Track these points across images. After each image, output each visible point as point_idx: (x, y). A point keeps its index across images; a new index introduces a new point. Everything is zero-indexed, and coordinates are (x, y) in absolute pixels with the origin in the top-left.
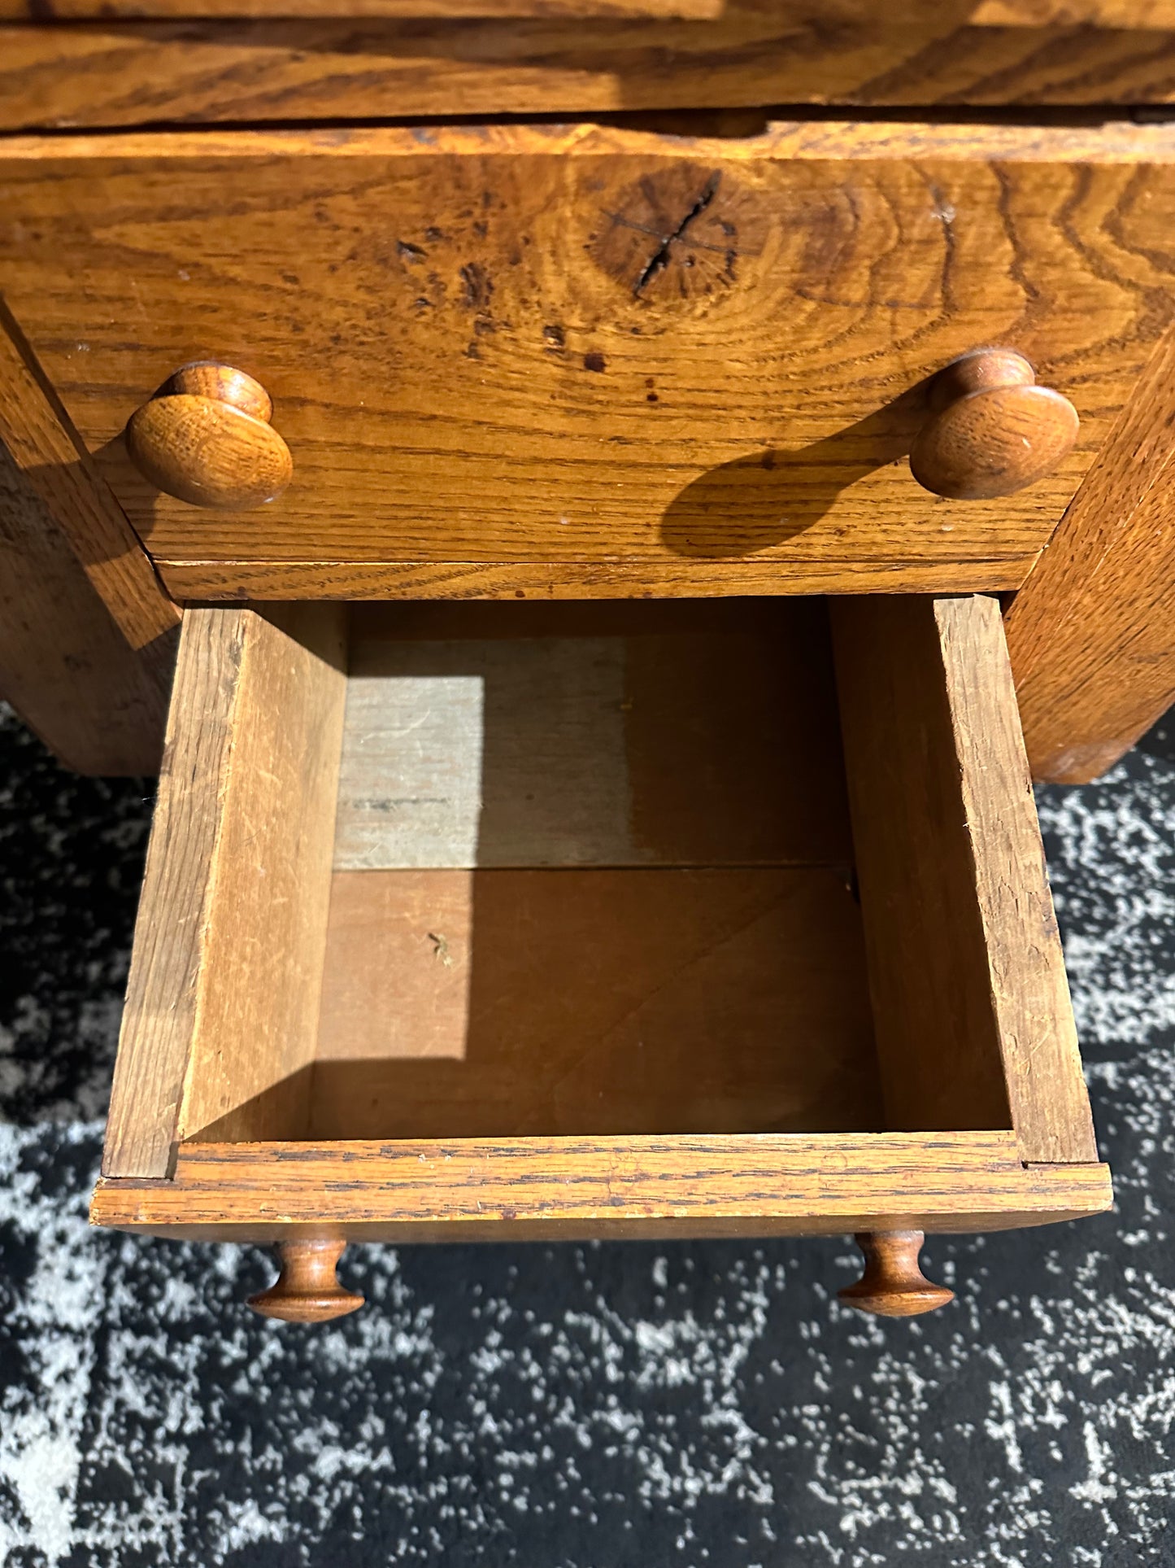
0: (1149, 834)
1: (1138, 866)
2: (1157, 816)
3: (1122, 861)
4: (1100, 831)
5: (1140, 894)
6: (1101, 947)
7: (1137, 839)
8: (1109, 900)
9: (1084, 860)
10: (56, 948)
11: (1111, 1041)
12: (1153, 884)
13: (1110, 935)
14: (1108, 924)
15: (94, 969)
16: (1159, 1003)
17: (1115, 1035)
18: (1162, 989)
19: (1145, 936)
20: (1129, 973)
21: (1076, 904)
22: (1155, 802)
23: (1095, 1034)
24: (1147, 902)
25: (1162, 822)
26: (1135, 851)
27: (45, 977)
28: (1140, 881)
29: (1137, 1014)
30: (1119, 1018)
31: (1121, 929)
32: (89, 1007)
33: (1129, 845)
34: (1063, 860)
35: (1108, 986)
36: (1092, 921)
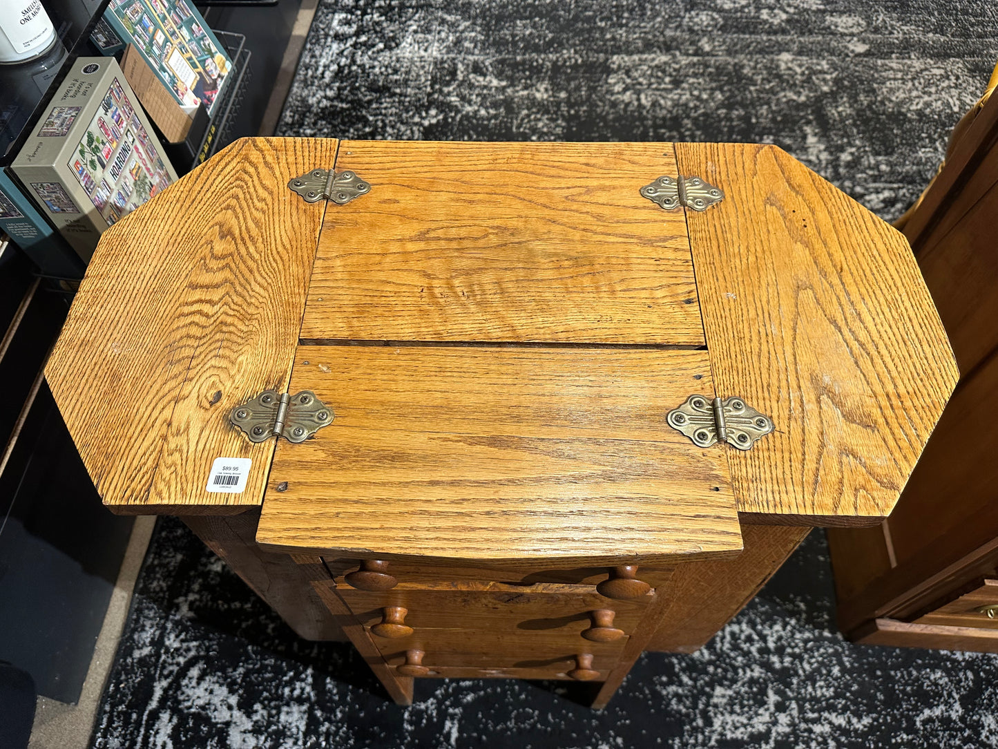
0: (756, 637)
1: (749, 652)
2: (759, 627)
3: (742, 649)
4: (733, 634)
5: (749, 666)
6: (730, 692)
7: (749, 639)
8: (735, 669)
9: (724, 649)
10: (271, 680)
11: (732, 738)
12: (755, 662)
13: (734, 686)
14: (734, 681)
15: (287, 691)
16: (755, 721)
17: (734, 736)
18: (757, 714)
19: (751, 688)
20: (742, 706)
21: (719, 670)
22: (758, 620)
23: (725, 735)
24: (752, 671)
25: (761, 631)
26: (748, 645)
27: (265, 694)
28: (749, 660)
29: (745, 726)
30: (736, 728)
31: (740, 683)
32: (285, 709)
33: (745, 642)
34: (715, 649)
35: (732, 712)
36: (726, 679)
